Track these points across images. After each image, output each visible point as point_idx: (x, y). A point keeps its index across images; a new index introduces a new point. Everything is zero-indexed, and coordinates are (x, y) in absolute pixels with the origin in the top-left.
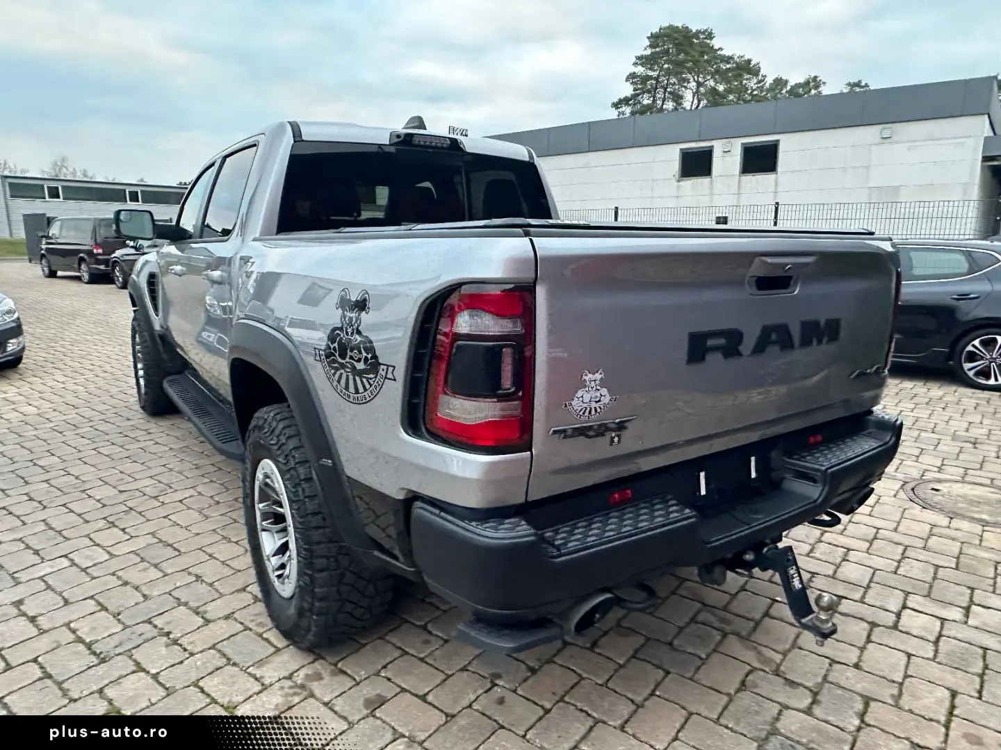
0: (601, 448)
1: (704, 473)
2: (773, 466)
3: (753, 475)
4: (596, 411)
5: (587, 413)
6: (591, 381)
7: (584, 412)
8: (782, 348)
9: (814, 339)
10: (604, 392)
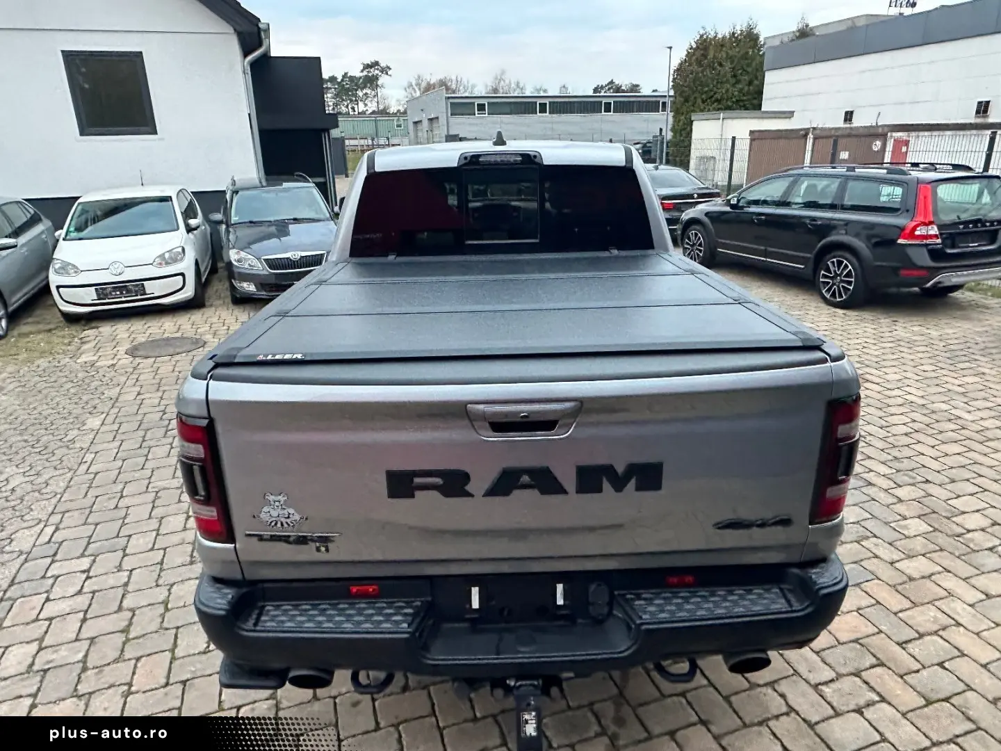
0: (307, 553)
1: (477, 589)
2: (591, 599)
3: (560, 602)
4: (289, 525)
5: (279, 525)
6: (275, 502)
7: (276, 524)
8: (543, 492)
9: (606, 485)
10: (291, 511)
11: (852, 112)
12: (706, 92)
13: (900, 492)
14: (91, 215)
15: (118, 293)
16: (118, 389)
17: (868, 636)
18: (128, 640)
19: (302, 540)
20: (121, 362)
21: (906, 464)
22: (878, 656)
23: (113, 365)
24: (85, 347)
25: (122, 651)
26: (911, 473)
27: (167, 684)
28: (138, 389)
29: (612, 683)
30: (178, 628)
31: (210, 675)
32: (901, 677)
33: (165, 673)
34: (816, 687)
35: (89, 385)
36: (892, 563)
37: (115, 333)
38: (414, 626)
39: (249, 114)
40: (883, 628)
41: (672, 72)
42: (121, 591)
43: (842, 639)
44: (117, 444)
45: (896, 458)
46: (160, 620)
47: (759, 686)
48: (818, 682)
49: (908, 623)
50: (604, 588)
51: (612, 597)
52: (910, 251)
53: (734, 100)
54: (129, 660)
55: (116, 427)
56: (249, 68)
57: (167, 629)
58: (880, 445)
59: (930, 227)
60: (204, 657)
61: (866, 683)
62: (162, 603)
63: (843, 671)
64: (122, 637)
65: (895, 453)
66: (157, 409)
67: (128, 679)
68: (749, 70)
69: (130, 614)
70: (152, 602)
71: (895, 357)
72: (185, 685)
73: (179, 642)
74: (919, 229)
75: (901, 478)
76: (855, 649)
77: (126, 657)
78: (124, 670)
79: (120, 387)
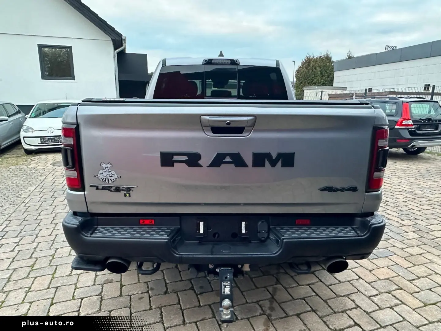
0: (119, 197)
1: (203, 223)
2: (259, 230)
3: (243, 231)
4: (111, 181)
5: (107, 181)
6: (105, 167)
7: (105, 180)
8: (236, 166)
9: (267, 163)
10: (113, 173)
11: (371, 89)
12: (310, 80)
13: (403, 222)
14: (42, 111)
15: (50, 141)
16: (44, 177)
17: (393, 277)
18: (33, 270)
19: (118, 190)
20: (47, 168)
21: (405, 212)
22: (399, 285)
23: (44, 169)
24: (33, 162)
25: (29, 274)
26: (408, 216)
27: (48, 288)
28: (54, 177)
29: (268, 293)
30: (57, 266)
31: (70, 285)
32: (411, 294)
33: (48, 283)
34: (369, 297)
35: (32, 175)
36: (402, 249)
37: (47, 158)
38: (171, 236)
39: (115, 74)
40: (400, 274)
41: (295, 71)
42: (32, 251)
43: (381, 278)
44: (40, 196)
45: (400, 210)
46: (49, 262)
47: (341, 296)
48: (370, 295)
49: (413, 272)
50: (265, 224)
51: (269, 229)
52: (400, 131)
53: (321, 83)
54: (32, 278)
55: (41, 190)
56: (116, 55)
57: (52, 266)
58: (393, 205)
59: (409, 121)
60: (68, 278)
61: (394, 296)
62: (51, 256)
63: (382, 291)
64: (29, 269)
65: (400, 208)
66: (62, 184)
67: (29, 286)
68: (328, 71)
69: (35, 260)
70: (46, 255)
71: (396, 175)
72: (57, 289)
73: (57, 271)
74: (404, 122)
75: (403, 217)
76: (387, 282)
77: (30, 277)
78: (28, 282)
79: (46, 176)
